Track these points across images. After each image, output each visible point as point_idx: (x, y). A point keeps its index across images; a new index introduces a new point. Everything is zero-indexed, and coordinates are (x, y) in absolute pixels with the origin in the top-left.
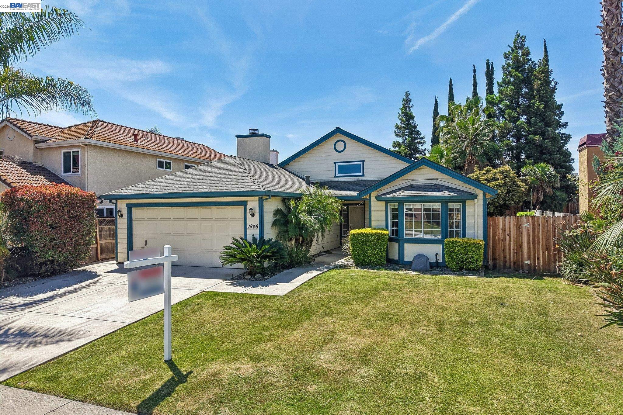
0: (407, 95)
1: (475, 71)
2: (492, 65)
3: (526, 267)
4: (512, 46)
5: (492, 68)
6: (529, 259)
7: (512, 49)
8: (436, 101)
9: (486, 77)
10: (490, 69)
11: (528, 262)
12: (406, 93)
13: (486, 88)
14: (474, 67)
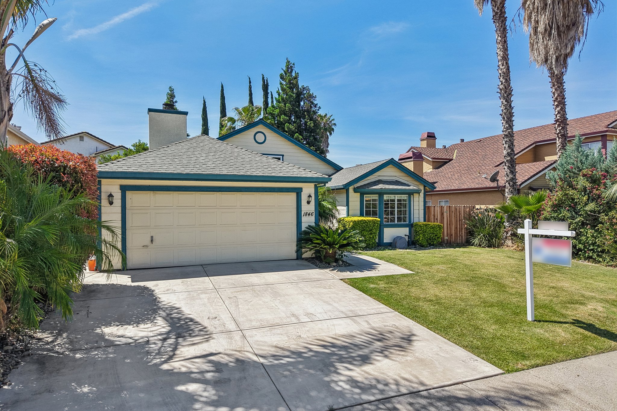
0: (171, 90)
1: (250, 82)
2: (267, 81)
3: (446, 242)
4: (285, 69)
5: (267, 83)
6: (447, 236)
7: (284, 71)
8: (205, 102)
9: (263, 90)
10: (266, 83)
11: (447, 238)
12: (170, 87)
13: (262, 100)
14: (250, 79)
